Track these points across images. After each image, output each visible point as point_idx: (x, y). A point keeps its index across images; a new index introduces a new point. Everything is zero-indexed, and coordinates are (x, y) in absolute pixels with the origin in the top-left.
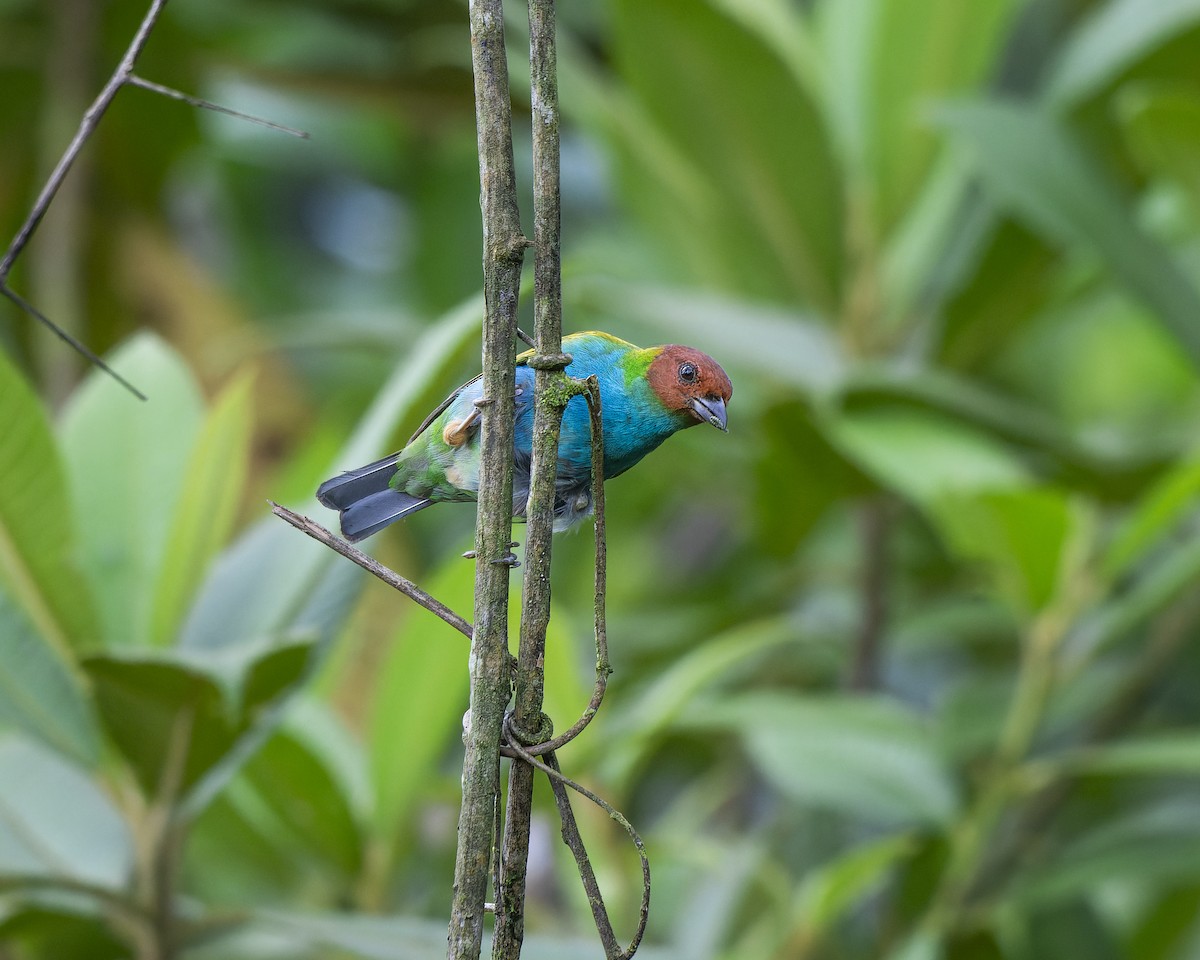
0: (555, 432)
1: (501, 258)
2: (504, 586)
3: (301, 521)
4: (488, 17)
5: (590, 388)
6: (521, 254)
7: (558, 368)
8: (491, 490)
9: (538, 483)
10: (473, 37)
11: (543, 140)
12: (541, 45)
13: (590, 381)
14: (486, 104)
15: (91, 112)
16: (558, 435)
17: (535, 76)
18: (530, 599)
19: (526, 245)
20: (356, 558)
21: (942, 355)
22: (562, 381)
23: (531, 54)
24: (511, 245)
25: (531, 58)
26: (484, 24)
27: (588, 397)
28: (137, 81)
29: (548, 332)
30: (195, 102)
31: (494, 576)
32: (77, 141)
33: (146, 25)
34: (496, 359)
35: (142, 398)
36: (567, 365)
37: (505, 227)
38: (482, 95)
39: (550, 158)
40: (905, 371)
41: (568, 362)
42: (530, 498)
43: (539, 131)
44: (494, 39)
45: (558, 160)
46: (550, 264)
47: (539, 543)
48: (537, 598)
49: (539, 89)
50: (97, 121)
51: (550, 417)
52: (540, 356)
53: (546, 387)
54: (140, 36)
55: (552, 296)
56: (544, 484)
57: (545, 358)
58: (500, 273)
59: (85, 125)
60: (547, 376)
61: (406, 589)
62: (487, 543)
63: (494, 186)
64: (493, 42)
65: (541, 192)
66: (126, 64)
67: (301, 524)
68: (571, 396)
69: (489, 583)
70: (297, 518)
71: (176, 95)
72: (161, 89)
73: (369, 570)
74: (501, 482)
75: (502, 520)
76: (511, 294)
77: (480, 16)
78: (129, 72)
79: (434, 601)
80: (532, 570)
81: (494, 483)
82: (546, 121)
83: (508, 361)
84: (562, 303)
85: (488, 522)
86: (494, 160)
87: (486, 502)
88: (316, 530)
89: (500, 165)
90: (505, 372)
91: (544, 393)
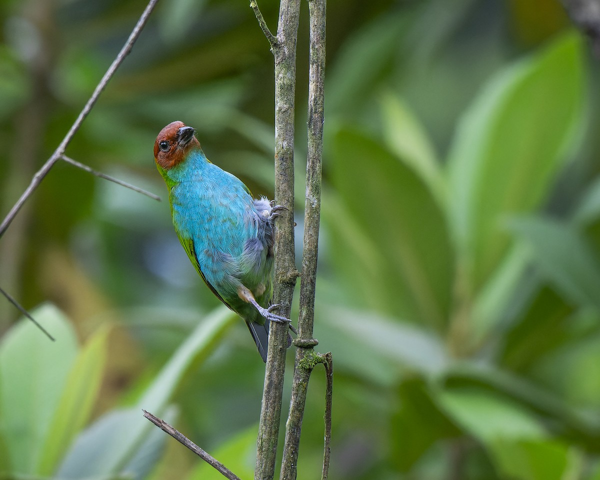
0: (305, 383)
1: (283, 282)
2: (272, 468)
3: (160, 422)
4: (285, 143)
5: (327, 360)
6: (295, 280)
7: (310, 347)
8: (268, 414)
9: (293, 412)
10: (276, 155)
11: (310, 217)
12: (313, 163)
13: (327, 355)
14: (281, 193)
15: (39, 174)
16: (307, 385)
17: (309, 180)
18: (284, 477)
19: (298, 276)
20: (190, 446)
21: (503, 360)
22: (311, 354)
23: (307, 167)
24: (289, 274)
25: (307, 170)
26: (283, 148)
27: (325, 365)
28: (66, 159)
29: (305, 326)
30: (97, 173)
31: (266, 462)
32: (29, 190)
33: (74, 127)
34: (276, 339)
35: (52, 339)
36: (315, 345)
37: (287, 264)
38: (279, 188)
39: (314, 227)
40: (481, 367)
41: (316, 344)
42: (288, 420)
43: (309, 211)
44: (288, 156)
45: (318, 229)
46: (309, 287)
47: (292, 445)
48: (289, 477)
49: (310, 188)
50: (41, 180)
51: (303, 375)
52: (300, 339)
53: (302, 357)
54: (70, 133)
55: (309, 306)
56: (297, 412)
57: (302, 341)
58: (282, 290)
59: (34, 181)
60: (303, 351)
61: (216, 465)
62: (264, 443)
63: (282, 240)
64: (287, 158)
65: (307, 246)
66: (61, 149)
67: (160, 424)
68: (316, 364)
69: (263, 467)
70: (158, 420)
71: (88, 169)
72: (79, 165)
73: (196, 453)
74: (274, 409)
75: (273, 431)
76: (287, 303)
77: (281, 143)
78: (62, 154)
79: (232, 474)
80: (287, 460)
81: (270, 409)
82: (313, 206)
83: (283, 340)
84: (315, 310)
85: (265, 431)
86: (283, 226)
87: (265, 420)
88: (168, 428)
89: (286, 229)
90: (281, 347)
91: (301, 361)
